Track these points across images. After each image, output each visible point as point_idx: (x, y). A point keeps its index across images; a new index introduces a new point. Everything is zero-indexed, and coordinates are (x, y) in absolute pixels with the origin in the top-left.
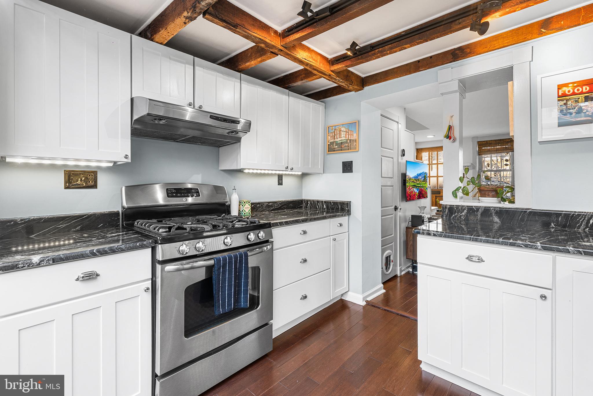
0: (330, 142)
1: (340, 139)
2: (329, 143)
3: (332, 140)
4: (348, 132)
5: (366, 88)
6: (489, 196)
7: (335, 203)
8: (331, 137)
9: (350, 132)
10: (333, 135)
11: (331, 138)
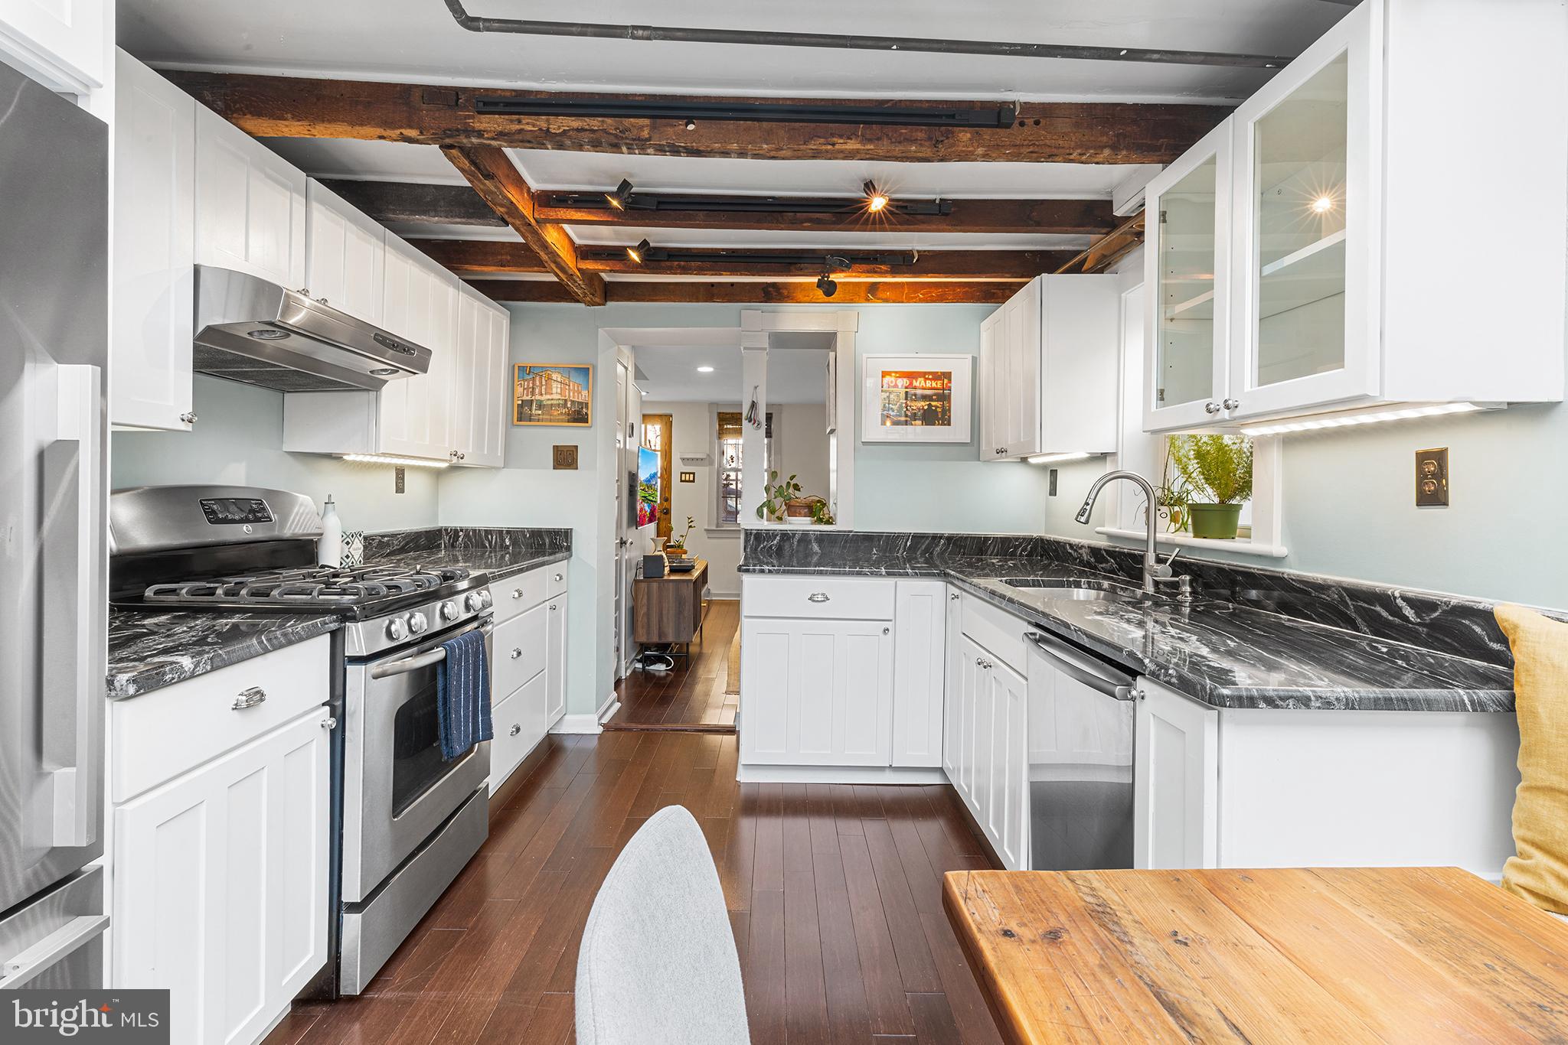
0: (522, 401)
1: (549, 397)
2: (520, 402)
3: (527, 396)
4: (569, 386)
5: (610, 304)
6: (800, 515)
7: (537, 533)
8: (524, 389)
9: (574, 386)
10: (531, 385)
11: (525, 392)
